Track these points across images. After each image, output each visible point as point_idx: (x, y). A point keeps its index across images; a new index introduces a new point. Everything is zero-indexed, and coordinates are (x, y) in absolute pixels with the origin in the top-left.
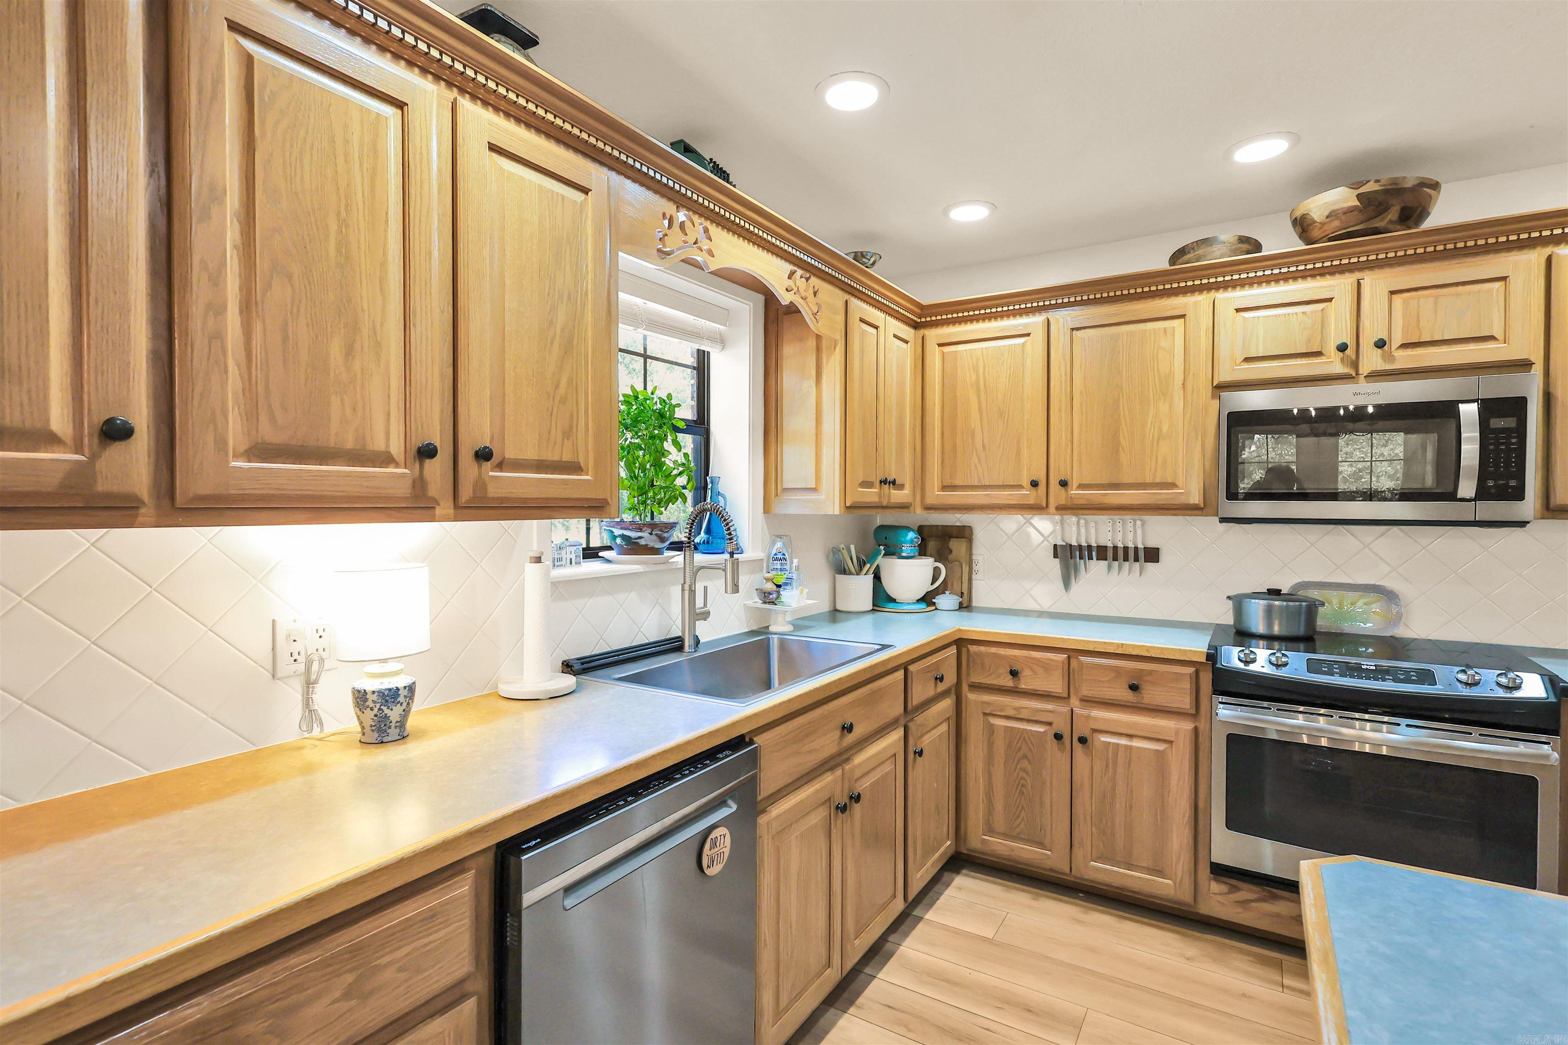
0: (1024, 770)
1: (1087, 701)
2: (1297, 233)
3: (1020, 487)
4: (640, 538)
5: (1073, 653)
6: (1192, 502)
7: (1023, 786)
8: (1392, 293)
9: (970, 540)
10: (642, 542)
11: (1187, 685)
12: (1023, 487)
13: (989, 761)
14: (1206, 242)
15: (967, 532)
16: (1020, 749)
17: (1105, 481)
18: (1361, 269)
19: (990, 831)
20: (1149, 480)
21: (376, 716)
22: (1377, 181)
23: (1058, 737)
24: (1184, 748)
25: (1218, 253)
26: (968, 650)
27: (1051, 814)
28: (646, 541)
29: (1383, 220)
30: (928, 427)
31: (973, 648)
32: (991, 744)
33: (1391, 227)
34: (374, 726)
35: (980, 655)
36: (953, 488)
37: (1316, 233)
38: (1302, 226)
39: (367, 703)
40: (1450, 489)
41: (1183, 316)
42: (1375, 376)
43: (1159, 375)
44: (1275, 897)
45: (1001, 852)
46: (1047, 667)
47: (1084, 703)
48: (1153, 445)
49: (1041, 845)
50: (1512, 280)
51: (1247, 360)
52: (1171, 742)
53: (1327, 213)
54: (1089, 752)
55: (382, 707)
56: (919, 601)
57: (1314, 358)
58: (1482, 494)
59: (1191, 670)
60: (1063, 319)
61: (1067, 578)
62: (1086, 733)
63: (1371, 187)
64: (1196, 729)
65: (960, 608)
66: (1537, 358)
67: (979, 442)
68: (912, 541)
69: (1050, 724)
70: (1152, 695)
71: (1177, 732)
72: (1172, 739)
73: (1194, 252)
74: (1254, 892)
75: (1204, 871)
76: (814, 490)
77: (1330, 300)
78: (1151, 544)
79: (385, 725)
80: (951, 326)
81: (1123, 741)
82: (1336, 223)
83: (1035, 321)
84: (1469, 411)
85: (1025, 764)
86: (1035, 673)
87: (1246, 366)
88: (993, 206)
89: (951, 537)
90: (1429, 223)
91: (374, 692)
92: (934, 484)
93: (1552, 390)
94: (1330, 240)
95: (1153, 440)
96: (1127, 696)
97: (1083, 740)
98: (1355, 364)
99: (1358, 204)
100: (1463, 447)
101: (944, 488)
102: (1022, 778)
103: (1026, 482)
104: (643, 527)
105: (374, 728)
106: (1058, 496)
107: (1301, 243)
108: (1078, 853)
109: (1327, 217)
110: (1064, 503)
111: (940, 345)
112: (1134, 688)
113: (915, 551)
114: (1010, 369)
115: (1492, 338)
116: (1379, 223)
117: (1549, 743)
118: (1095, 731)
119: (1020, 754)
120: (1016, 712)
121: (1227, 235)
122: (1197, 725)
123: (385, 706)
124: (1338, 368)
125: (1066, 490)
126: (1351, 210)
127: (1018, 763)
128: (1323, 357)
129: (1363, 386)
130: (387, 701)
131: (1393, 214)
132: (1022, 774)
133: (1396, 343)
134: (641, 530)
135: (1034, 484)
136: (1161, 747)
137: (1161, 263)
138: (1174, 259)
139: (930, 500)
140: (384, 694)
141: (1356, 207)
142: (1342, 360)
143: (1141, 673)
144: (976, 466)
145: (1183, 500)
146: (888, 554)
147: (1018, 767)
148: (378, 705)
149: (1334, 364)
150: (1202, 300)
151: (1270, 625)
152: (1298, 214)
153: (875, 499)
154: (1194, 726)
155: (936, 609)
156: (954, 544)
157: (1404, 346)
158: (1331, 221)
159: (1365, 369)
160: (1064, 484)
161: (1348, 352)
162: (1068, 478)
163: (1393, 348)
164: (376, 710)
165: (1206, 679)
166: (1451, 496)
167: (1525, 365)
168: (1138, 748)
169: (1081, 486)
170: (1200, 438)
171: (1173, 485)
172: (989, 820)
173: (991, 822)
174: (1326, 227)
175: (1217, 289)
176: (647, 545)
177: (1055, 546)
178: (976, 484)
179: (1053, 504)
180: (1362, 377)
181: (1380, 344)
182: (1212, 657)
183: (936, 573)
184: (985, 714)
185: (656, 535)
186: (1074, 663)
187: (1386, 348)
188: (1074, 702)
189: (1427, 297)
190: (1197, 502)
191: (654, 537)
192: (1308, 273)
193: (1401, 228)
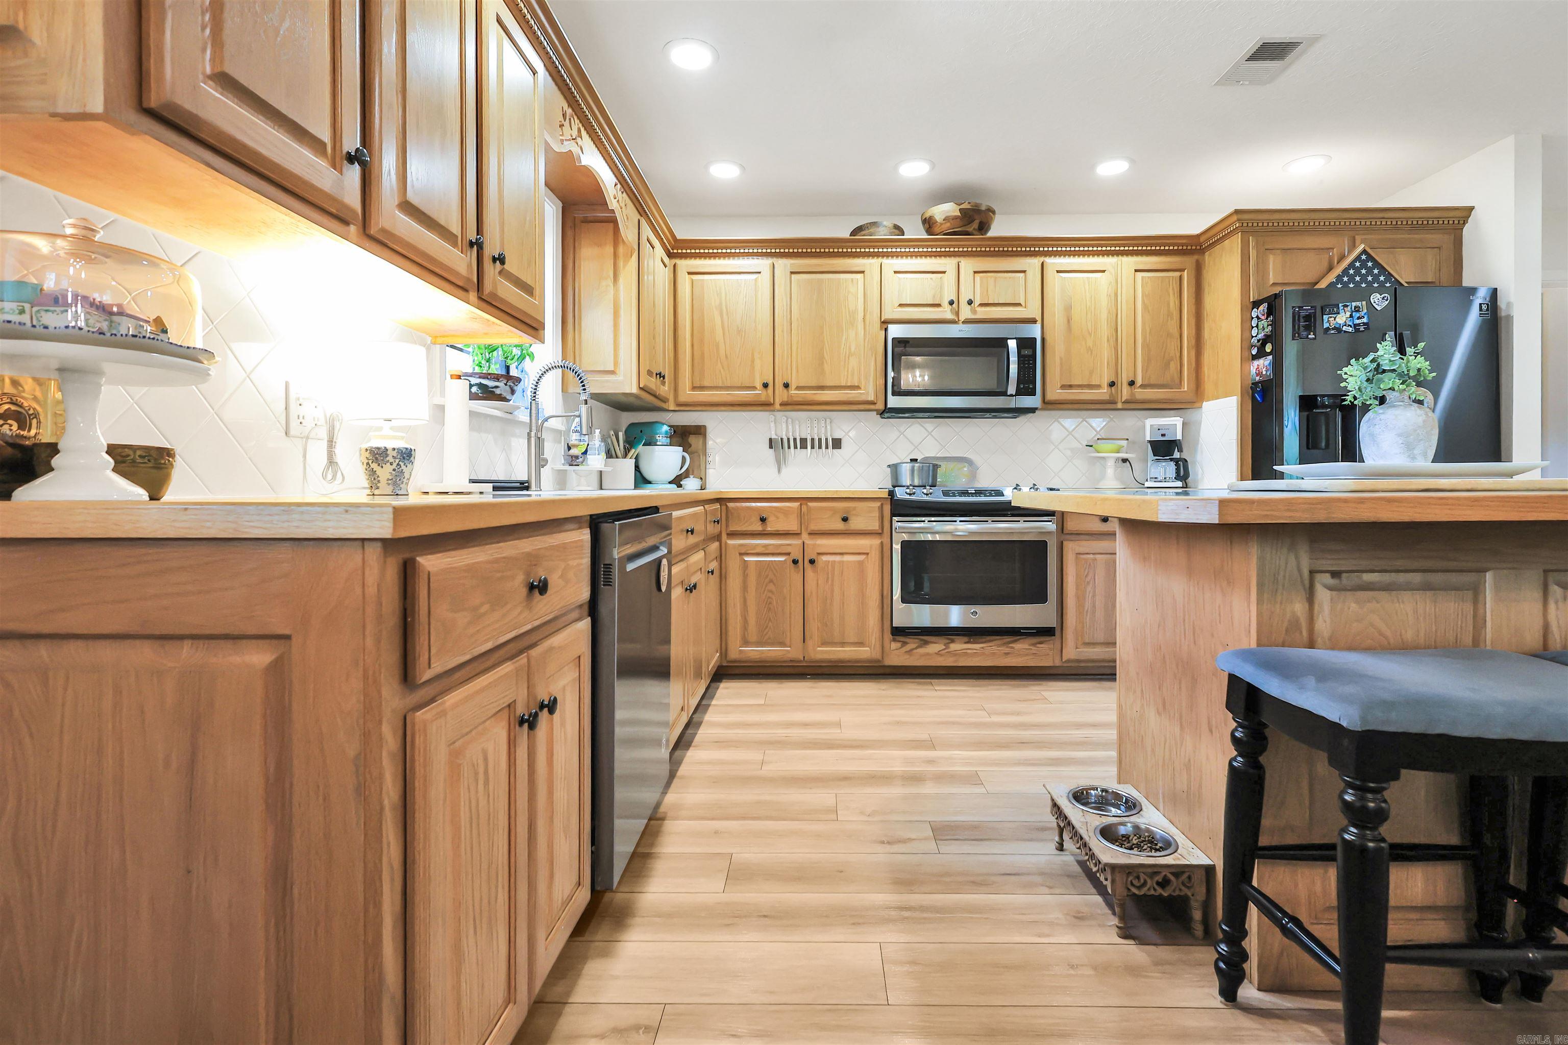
0: (771, 591)
1: (812, 534)
2: (924, 229)
3: (754, 388)
4: (497, 387)
5: (803, 500)
6: (869, 399)
7: (770, 603)
8: (975, 272)
9: (704, 435)
10: (498, 391)
11: (876, 514)
12: (757, 388)
13: (745, 588)
14: (874, 224)
15: (701, 429)
16: (767, 576)
17: (813, 383)
18: (959, 256)
19: (746, 643)
20: (843, 384)
21: (394, 470)
22: (969, 203)
23: (795, 562)
24: (875, 556)
25: (882, 233)
26: (727, 506)
27: (790, 617)
28: (501, 390)
29: (971, 227)
30: (680, 340)
31: (730, 505)
32: (745, 576)
33: (974, 232)
34: (390, 480)
35: (737, 509)
36: (702, 388)
37: (937, 229)
38: (929, 224)
39: (387, 459)
40: (1004, 390)
41: (863, 272)
42: (966, 322)
43: (849, 309)
44: (926, 643)
45: (753, 657)
46: (786, 512)
47: (812, 536)
48: (845, 359)
49: (782, 644)
50: (1028, 272)
51: (901, 305)
52: (867, 554)
53: (943, 217)
54: (815, 571)
55: (400, 463)
56: (670, 483)
57: (936, 308)
58: (1019, 392)
59: (878, 504)
60: (783, 264)
61: (780, 463)
62: (813, 557)
63: (965, 206)
64: (882, 543)
66: (1039, 318)
67: (722, 353)
68: (666, 432)
69: (789, 554)
70: (856, 523)
71: (871, 546)
72: (868, 551)
73: (869, 229)
74: (914, 643)
75: (888, 635)
76: (612, 372)
77: (944, 272)
78: (836, 436)
79: (400, 480)
80: (698, 259)
81: (837, 558)
82: (948, 225)
83: (763, 264)
84: (1012, 344)
85: (771, 587)
86: (778, 518)
87: (900, 309)
88: (743, 168)
89: (691, 434)
90: (990, 234)
91: (394, 449)
92: (686, 386)
93: (1045, 337)
94: (944, 235)
95: (845, 357)
96: (840, 526)
97: (812, 562)
98: (957, 314)
99: (960, 214)
100: (1010, 365)
101: (694, 388)
102: (769, 597)
103: (759, 385)
104: (501, 377)
105: (390, 482)
106: (781, 395)
107: (926, 234)
108: (810, 643)
109: (944, 220)
110: (786, 400)
111: (689, 273)
112: (845, 519)
113: (668, 441)
114: (746, 297)
115: (1019, 305)
116: (970, 229)
117: (1051, 521)
118: (819, 554)
119: (767, 580)
120: (764, 549)
121: (888, 223)
122: (883, 540)
123: (402, 462)
124: (949, 316)
125: (788, 391)
126: (956, 218)
127: (766, 586)
128: (941, 307)
129: (961, 326)
130: (404, 458)
131: (975, 225)
132: (770, 595)
133: (977, 302)
134: (498, 380)
135: (765, 386)
136: (862, 557)
137: (845, 234)
138: (854, 233)
139: (682, 399)
140: (402, 452)
141: (959, 216)
142: (951, 310)
143: (847, 510)
144: (720, 371)
145: (863, 398)
146: (647, 444)
147: (767, 588)
148: (397, 461)
149: (946, 313)
150: (874, 262)
151: (913, 480)
152: (927, 215)
153: (655, 388)
154: (880, 541)
155: (684, 489)
156: (692, 439)
157: (981, 305)
158: (945, 223)
159: (962, 318)
160: (786, 386)
161: (954, 305)
162: (789, 382)
163: (976, 306)
164: (395, 465)
165: (887, 509)
166: (1004, 394)
167: (1034, 321)
168: (848, 561)
169: (798, 388)
170: (874, 355)
171: (858, 387)
172: (744, 634)
173: (746, 636)
174: (943, 226)
175: (883, 257)
176: (501, 394)
177: (771, 440)
178: (720, 385)
179: (778, 402)
180: (961, 322)
181: (970, 302)
182: (891, 493)
183: (683, 460)
184: (741, 554)
186: (804, 508)
187: (972, 305)
188: (805, 536)
189: (991, 277)
190: (872, 399)
191: (507, 387)
192: (933, 254)
193: (979, 234)
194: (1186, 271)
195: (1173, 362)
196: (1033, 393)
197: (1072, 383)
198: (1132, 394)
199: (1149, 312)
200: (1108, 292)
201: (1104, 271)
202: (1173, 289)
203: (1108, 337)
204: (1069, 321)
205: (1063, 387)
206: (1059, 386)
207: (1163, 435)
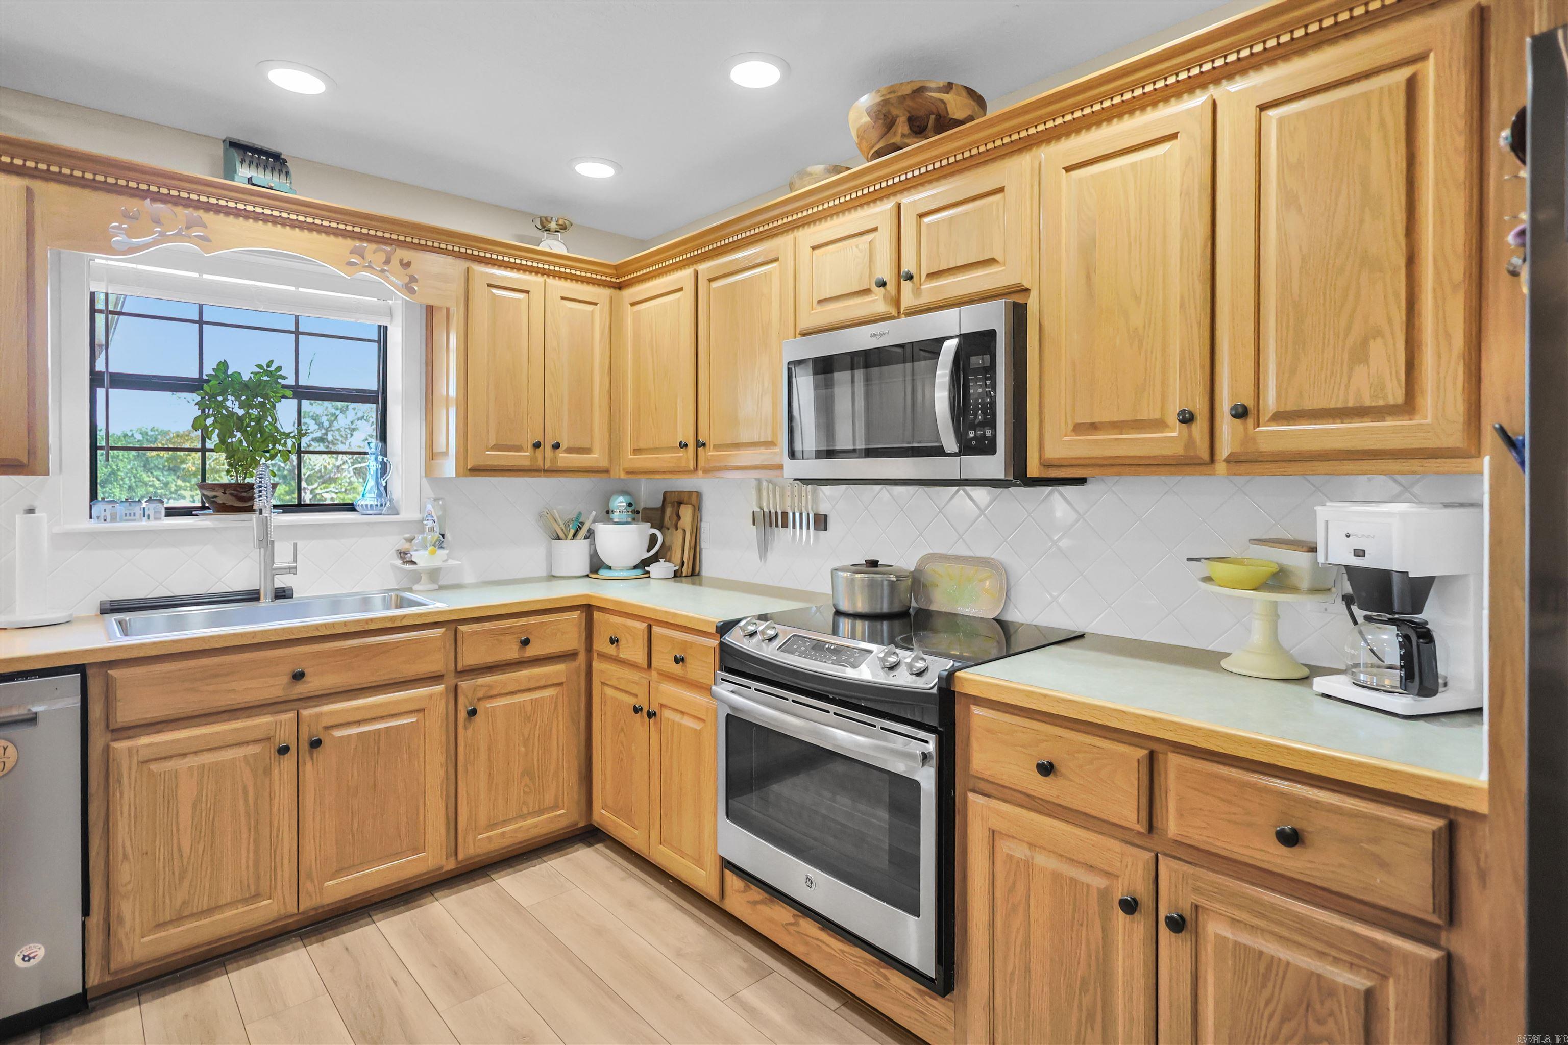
0: (622, 743)
1: (659, 673)
3: (677, 449)
5: (651, 623)
8: (920, 217)
9: (698, 507)
11: (711, 660)
13: (604, 730)
15: (694, 499)
16: (619, 721)
17: (729, 441)
18: (896, 193)
19: (605, 805)
23: (636, 710)
29: (895, 134)
32: (604, 714)
33: (907, 141)
41: (777, 260)
42: (908, 314)
46: (634, 636)
48: (758, 400)
49: (631, 823)
50: (1008, 191)
51: (820, 302)
52: (704, 721)
54: (657, 730)
56: (635, 567)
57: (866, 297)
58: (967, 448)
60: (703, 270)
62: (655, 707)
65: (675, 576)
66: (1034, 283)
69: (636, 696)
70: (692, 668)
72: (705, 718)
77: (876, 230)
78: (822, 511)
80: (638, 285)
81: (677, 717)
83: (686, 275)
84: (947, 350)
85: (622, 737)
86: (627, 641)
87: (819, 309)
88: (616, 164)
92: (628, 449)
96: (678, 669)
97: (652, 715)
98: (897, 302)
100: (936, 395)
101: (634, 451)
103: (678, 444)
106: (702, 458)
108: (652, 833)
110: (704, 465)
111: (631, 305)
112: (679, 661)
113: (628, 516)
115: (992, 261)
118: (661, 705)
119: (620, 726)
120: (617, 682)
124: (881, 307)
125: (705, 452)
127: (619, 736)
128: (873, 295)
132: (621, 747)
133: (922, 274)
135: (683, 446)
142: (884, 298)
143: (685, 645)
144: (651, 428)
145: (777, 461)
147: (619, 740)
149: (882, 303)
150: (790, 238)
153: (526, 463)
155: (649, 577)
156: (683, 510)
157: (932, 275)
159: (904, 306)
160: (703, 445)
161: (891, 287)
162: (706, 439)
163: (923, 280)
165: (718, 655)
166: (942, 451)
167: (1020, 291)
168: (686, 727)
171: (773, 444)
172: (603, 793)
173: (605, 795)
175: (797, 228)
178: (652, 446)
180: (903, 315)
181: (909, 276)
182: (721, 629)
183: (653, 540)
184: (602, 683)
185: (231, 494)
186: (652, 632)
187: (917, 280)
188: (654, 673)
189: (944, 218)
192: (863, 200)
193: (916, 140)
194: (1432, 55)
195: (1379, 341)
196: (987, 447)
197: (1096, 420)
198: (1248, 439)
199: (1299, 209)
200: (1182, 185)
201: (1174, 136)
202: (1383, 124)
203: (1182, 298)
204: (1088, 277)
205: (1079, 428)
206: (1071, 427)
207: (1359, 553)
